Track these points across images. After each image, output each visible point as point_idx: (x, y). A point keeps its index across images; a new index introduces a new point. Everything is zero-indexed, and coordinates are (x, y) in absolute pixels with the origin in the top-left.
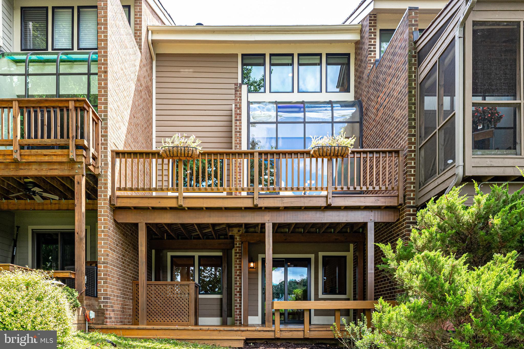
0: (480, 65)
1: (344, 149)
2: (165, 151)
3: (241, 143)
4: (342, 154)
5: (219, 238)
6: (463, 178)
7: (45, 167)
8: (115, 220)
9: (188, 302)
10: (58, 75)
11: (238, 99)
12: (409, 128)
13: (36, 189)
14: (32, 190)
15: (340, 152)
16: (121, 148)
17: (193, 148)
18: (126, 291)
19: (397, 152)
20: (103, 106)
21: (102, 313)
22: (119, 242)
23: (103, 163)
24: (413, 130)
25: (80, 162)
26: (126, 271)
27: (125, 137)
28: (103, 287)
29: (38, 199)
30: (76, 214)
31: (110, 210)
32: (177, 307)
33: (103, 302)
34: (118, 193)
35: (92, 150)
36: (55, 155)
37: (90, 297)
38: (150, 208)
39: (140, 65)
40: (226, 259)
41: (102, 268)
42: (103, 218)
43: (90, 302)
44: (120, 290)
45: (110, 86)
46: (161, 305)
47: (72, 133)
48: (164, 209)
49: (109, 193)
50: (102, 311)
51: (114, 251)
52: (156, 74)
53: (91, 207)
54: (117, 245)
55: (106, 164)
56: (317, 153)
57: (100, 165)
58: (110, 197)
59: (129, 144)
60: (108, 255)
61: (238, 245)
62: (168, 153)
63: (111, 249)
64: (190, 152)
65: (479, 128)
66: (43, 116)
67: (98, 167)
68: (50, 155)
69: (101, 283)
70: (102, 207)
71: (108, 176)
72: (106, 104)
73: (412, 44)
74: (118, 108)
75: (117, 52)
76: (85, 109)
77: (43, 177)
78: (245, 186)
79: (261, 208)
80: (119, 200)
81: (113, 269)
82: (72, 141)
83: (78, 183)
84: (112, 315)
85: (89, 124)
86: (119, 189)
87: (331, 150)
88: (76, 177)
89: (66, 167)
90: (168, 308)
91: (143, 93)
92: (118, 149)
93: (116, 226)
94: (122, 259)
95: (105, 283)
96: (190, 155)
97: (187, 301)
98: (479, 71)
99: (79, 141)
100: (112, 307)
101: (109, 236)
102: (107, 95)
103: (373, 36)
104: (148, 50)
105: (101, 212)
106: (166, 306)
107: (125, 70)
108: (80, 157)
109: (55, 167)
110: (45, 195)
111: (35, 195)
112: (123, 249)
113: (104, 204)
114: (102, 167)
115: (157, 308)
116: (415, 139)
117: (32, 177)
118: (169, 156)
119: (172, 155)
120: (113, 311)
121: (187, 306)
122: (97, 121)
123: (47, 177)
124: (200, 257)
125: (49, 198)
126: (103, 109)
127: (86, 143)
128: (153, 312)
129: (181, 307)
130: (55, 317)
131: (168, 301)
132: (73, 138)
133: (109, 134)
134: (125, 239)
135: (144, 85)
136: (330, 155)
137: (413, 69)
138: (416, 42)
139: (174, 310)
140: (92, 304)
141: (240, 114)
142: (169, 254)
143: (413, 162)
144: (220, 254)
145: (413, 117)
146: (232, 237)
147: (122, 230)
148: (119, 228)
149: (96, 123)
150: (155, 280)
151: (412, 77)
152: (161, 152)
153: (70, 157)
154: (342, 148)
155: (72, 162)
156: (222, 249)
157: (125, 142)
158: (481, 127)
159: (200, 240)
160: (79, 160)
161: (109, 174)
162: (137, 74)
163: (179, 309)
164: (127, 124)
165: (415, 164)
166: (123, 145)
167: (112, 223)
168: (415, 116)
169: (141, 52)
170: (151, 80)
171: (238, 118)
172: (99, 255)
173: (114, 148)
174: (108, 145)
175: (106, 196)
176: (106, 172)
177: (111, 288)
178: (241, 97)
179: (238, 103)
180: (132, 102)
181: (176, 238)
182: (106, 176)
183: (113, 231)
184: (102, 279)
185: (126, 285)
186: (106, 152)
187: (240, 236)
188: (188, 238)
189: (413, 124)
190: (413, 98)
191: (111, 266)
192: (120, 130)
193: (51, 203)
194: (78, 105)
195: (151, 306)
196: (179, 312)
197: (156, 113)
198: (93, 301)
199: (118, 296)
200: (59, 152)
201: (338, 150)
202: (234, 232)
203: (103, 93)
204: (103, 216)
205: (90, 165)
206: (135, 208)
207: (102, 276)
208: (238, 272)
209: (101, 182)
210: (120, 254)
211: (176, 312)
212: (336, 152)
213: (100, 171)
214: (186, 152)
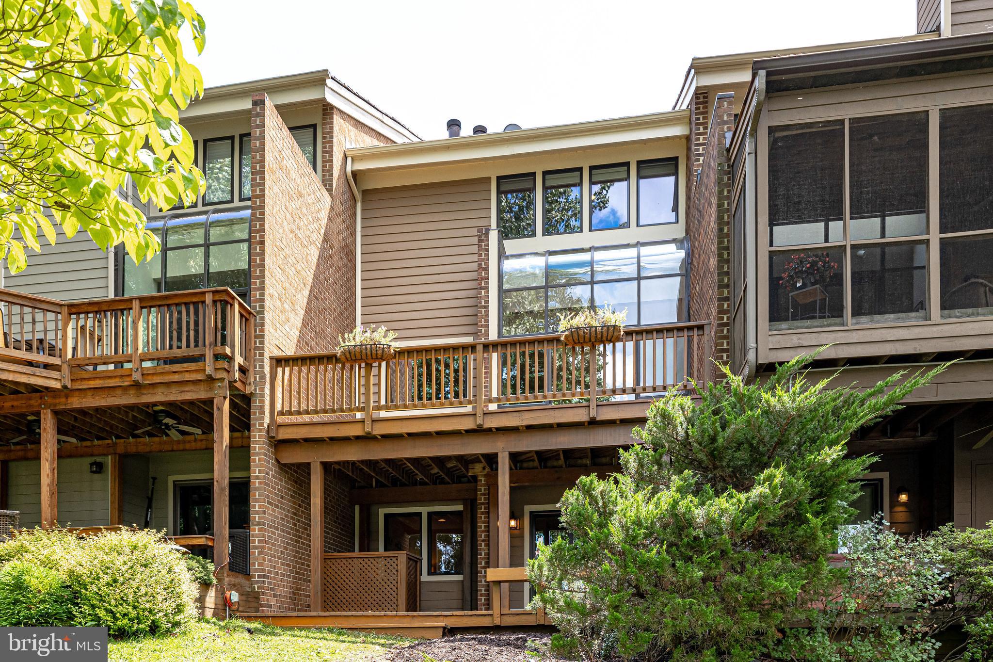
0: (781, 191)
1: (611, 329)
2: (343, 353)
3: (487, 326)
4: (609, 338)
5: (460, 482)
6: (757, 366)
7: (174, 389)
8: (278, 461)
9: (396, 584)
10: (207, 246)
11: (483, 254)
12: (719, 287)
13: (168, 420)
14: (164, 422)
15: (605, 335)
16: (290, 351)
17: (384, 345)
18: (300, 569)
19: (701, 327)
20: (258, 293)
21: (256, 598)
22: (286, 493)
23: (258, 376)
24: (726, 291)
25: (221, 379)
26: (299, 537)
27: (298, 333)
28: (257, 559)
29: (174, 435)
30: (216, 454)
31: (270, 445)
32: (380, 591)
33: (258, 582)
34: (280, 420)
35: (239, 360)
36: (187, 371)
37: (237, 574)
38: (327, 439)
39: (329, 216)
40: (469, 516)
41: (257, 532)
42: (257, 458)
43: (237, 580)
44: (288, 565)
45: (268, 261)
46: (355, 589)
47: (209, 339)
48: (346, 439)
49: (267, 421)
50: (256, 596)
51: (277, 507)
52: (362, 223)
53: (238, 442)
54: (282, 497)
55: (263, 378)
56: (570, 339)
57: (252, 380)
58: (268, 426)
59: (306, 343)
60: (264, 512)
61: (483, 492)
62: (348, 356)
63: (270, 503)
64: (379, 352)
65: (798, 285)
66: (171, 316)
67: (250, 384)
68: (181, 372)
69: (255, 553)
70: (256, 442)
71: (266, 395)
72: (263, 289)
73: (723, 152)
74: (284, 291)
75: (283, 208)
76: (227, 302)
77: (178, 403)
78: (495, 394)
79: (490, 430)
80: (281, 430)
81: (273, 533)
82: (210, 350)
83: (218, 409)
84: (273, 601)
85: (234, 323)
86: (282, 413)
87: (590, 333)
88: (215, 401)
89: (202, 387)
90: (366, 595)
91: (334, 259)
92: (284, 354)
93: (281, 469)
94: (292, 518)
95: (260, 553)
96: (379, 356)
97: (394, 582)
98: (780, 202)
99: (219, 349)
100: (273, 589)
101: (266, 484)
102: (263, 277)
103: (702, 130)
104: (347, 187)
105: (255, 448)
106: (363, 592)
107: (297, 232)
108: (221, 371)
109: (188, 389)
110: (182, 427)
111: (170, 430)
112: (295, 503)
113: (260, 436)
114: (255, 383)
115: (350, 595)
116: (728, 305)
117: (162, 403)
118: (350, 359)
119: (354, 358)
120: (275, 596)
121: (395, 590)
122: (248, 317)
123: (183, 402)
124: (430, 514)
125: (193, 434)
126: (258, 297)
127: (228, 351)
128: (344, 601)
129: (386, 592)
130: (165, 589)
131: (366, 583)
132: (210, 345)
133: (266, 333)
134: (297, 488)
135: (337, 246)
136: (590, 341)
137: (726, 193)
138: (728, 150)
139: (375, 597)
140: (239, 584)
141: (487, 279)
142: (382, 511)
143: (725, 342)
144: (460, 508)
145: (726, 269)
146: (475, 478)
147: (292, 475)
148: (286, 472)
149: (247, 320)
150: (360, 551)
151: (724, 206)
152: (338, 355)
153: (207, 373)
154: (608, 329)
155: (210, 380)
156: (464, 499)
157: (299, 341)
158: (800, 284)
159: (428, 486)
160: (218, 376)
161: (267, 391)
162: (323, 231)
163: (383, 595)
164: (302, 313)
165: (728, 344)
166: (294, 346)
167: (273, 465)
168: (728, 268)
169: (331, 195)
170: (353, 234)
171: (483, 285)
172: (251, 512)
173: (277, 353)
174: (266, 348)
175: (262, 425)
176: (262, 389)
177: (270, 561)
178: (487, 250)
179: (483, 260)
180: (312, 276)
181: (390, 485)
182: (262, 395)
183: (274, 476)
184: (256, 547)
185: (300, 558)
186: (263, 361)
187: (485, 476)
188: (407, 483)
189: (726, 281)
190: (726, 240)
191: (271, 528)
192: (288, 324)
193: (195, 440)
194: (217, 298)
195: (341, 592)
196: (383, 600)
197: (362, 285)
198: (241, 580)
199: (283, 575)
200: (192, 366)
201: (602, 332)
202: (476, 470)
203: (258, 274)
204: (258, 454)
205: (235, 381)
206: (306, 440)
207: (257, 543)
208: (483, 534)
209: (256, 403)
210: (289, 511)
211: (378, 600)
212: (599, 336)
213: (253, 388)
214: (374, 352)
